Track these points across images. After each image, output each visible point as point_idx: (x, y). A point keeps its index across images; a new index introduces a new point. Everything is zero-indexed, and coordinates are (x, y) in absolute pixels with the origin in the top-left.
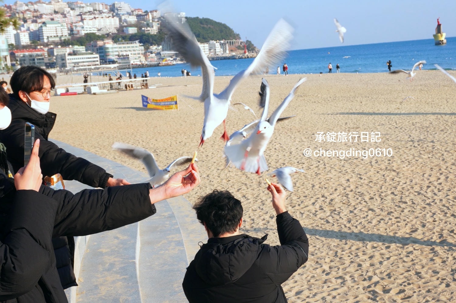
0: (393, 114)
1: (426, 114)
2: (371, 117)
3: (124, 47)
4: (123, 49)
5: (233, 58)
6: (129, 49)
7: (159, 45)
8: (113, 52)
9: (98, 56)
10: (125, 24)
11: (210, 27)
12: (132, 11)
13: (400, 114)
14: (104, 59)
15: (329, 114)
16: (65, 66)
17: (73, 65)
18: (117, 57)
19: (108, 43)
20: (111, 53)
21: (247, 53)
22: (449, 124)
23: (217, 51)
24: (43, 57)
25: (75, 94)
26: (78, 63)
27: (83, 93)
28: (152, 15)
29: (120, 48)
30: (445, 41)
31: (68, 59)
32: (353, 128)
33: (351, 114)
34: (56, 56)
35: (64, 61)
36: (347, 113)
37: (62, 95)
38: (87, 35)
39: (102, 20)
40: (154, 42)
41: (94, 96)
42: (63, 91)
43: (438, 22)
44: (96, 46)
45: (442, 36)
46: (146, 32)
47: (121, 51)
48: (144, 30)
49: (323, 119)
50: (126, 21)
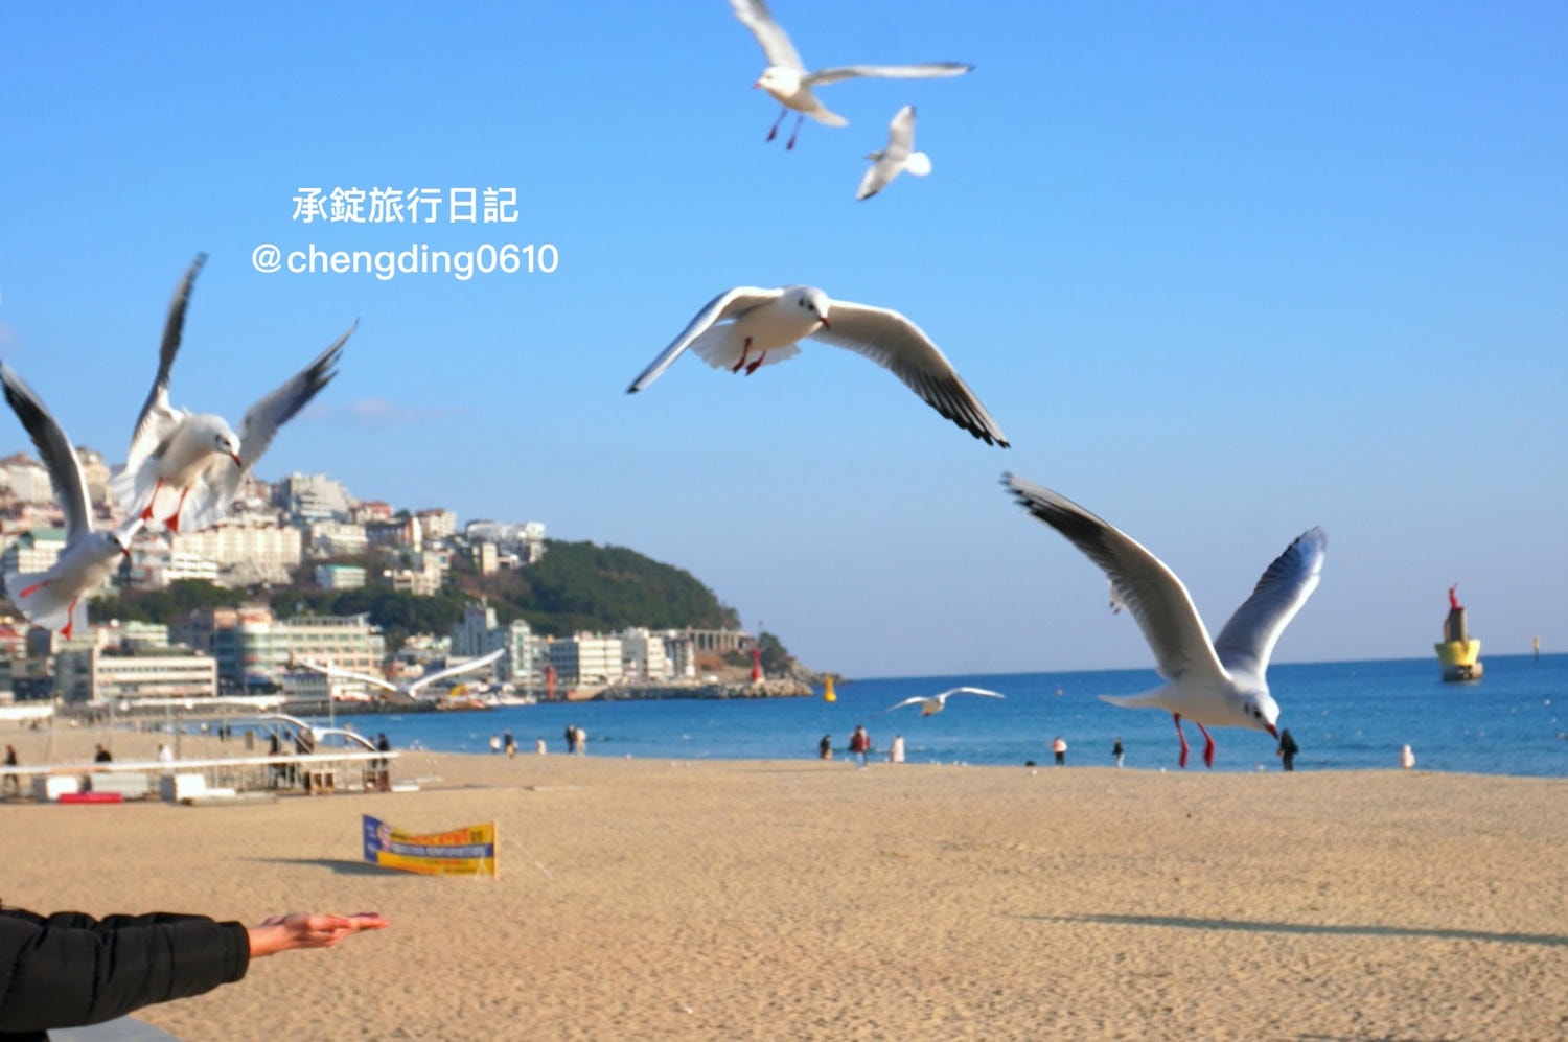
0: (1293, 928)
1: (1418, 932)
2: (1212, 937)
3: (314, 637)
4: (307, 644)
5: (708, 694)
6: (330, 643)
7: (439, 636)
8: (268, 651)
9: (211, 662)
10: (323, 554)
11: (630, 582)
12: (353, 511)
13: (1320, 930)
14: (236, 676)
15: (1056, 919)
16: (89, 695)
17: (117, 691)
18: (282, 670)
19: (254, 618)
20: (262, 657)
21: (761, 681)
22: (1503, 975)
23: (651, 665)
24: (9, 657)
25: (114, 799)
26: (135, 685)
27: (143, 798)
28: (425, 528)
29: (298, 637)
30: (1477, 669)
31: (101, 670)
32: (1147, 975)
33: (1140, 920)
34: (59, 657)
35: (84, 677)
36: (1126, 919)
37: (65, 799)
38: (181, 586)
39: (239, 534)
40: (423, 622)
41: (186, 810)
42: (71, 786)
43: (1453, 600)
44: (208, 626)
45: (1466, 649)
46: (398, 587)
47: (301, 650)
48: (391, 579)
49: (1034, 935)
50: (325, 542)
